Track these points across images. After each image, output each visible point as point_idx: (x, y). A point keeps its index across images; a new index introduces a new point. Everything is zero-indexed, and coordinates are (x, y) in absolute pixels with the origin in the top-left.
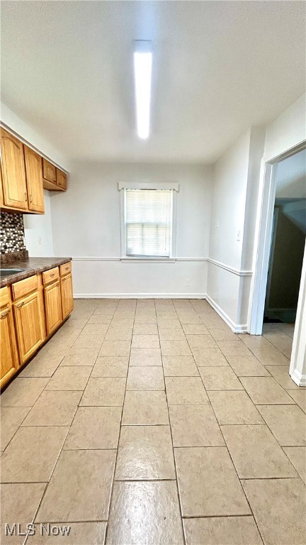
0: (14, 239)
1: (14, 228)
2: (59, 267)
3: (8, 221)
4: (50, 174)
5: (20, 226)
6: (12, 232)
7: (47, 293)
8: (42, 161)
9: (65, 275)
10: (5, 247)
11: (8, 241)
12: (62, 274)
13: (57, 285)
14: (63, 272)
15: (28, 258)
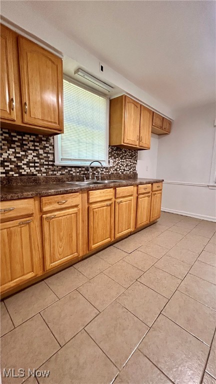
0: (130, 166)
1: (131, 159)
2: (152, 184)
3: (128, 155)
4: (158, 122)
5: (135, 158)
6: (130, 161)
7: (140, 200)
8: (153, 114)
9: (156, 191)
10: (124, 170)
11: (126, 166)
12: (154, 189)
13: (148, 196)
14: (155, 188)
15: (137, 178)
